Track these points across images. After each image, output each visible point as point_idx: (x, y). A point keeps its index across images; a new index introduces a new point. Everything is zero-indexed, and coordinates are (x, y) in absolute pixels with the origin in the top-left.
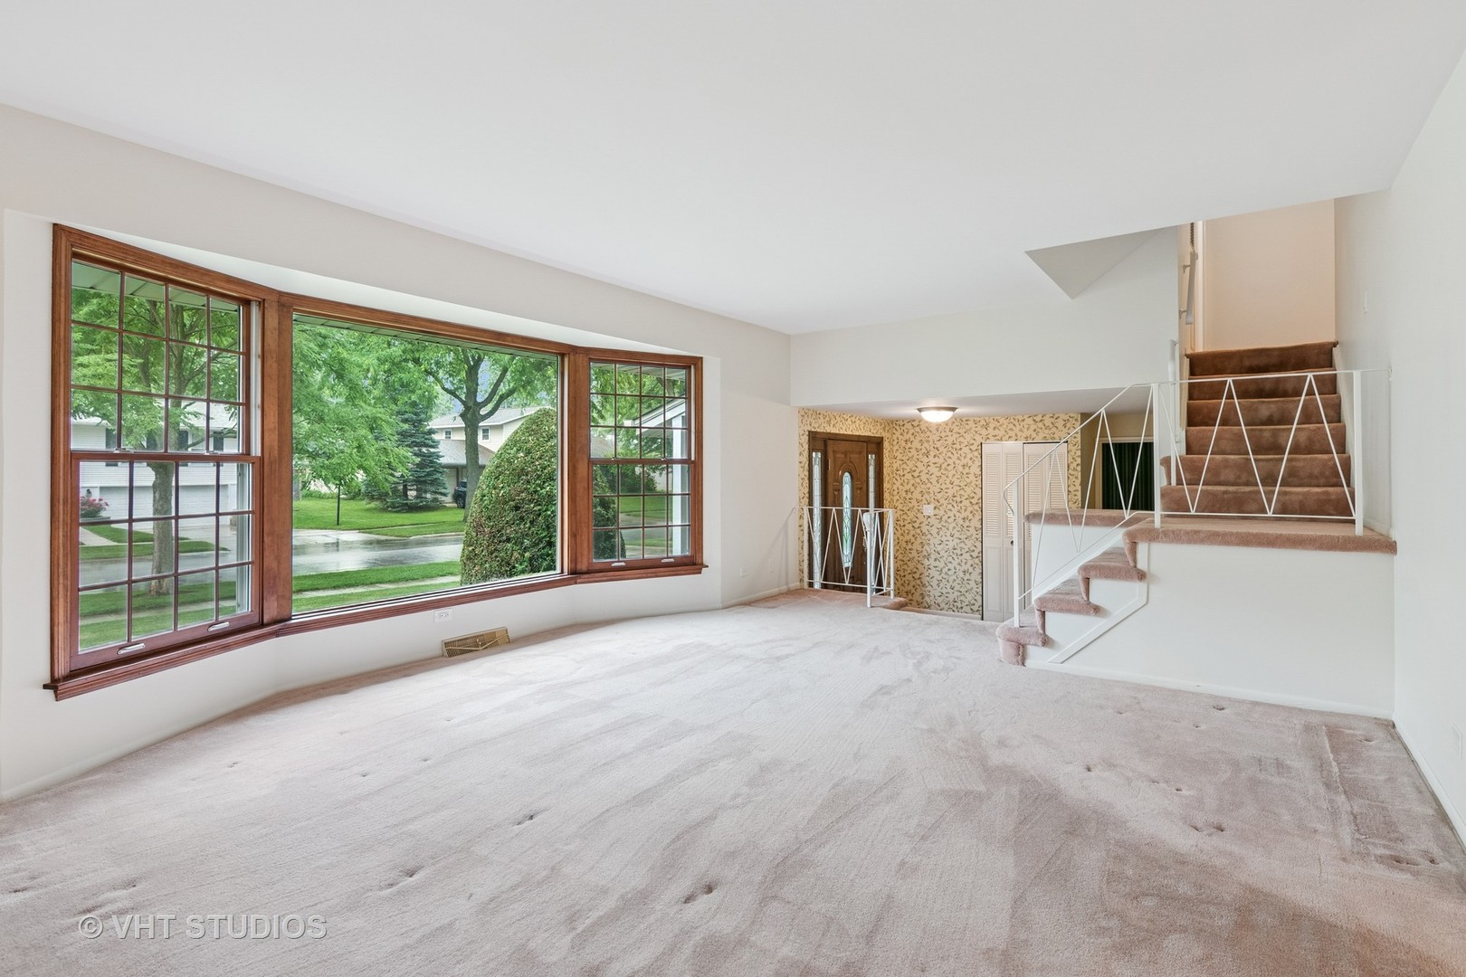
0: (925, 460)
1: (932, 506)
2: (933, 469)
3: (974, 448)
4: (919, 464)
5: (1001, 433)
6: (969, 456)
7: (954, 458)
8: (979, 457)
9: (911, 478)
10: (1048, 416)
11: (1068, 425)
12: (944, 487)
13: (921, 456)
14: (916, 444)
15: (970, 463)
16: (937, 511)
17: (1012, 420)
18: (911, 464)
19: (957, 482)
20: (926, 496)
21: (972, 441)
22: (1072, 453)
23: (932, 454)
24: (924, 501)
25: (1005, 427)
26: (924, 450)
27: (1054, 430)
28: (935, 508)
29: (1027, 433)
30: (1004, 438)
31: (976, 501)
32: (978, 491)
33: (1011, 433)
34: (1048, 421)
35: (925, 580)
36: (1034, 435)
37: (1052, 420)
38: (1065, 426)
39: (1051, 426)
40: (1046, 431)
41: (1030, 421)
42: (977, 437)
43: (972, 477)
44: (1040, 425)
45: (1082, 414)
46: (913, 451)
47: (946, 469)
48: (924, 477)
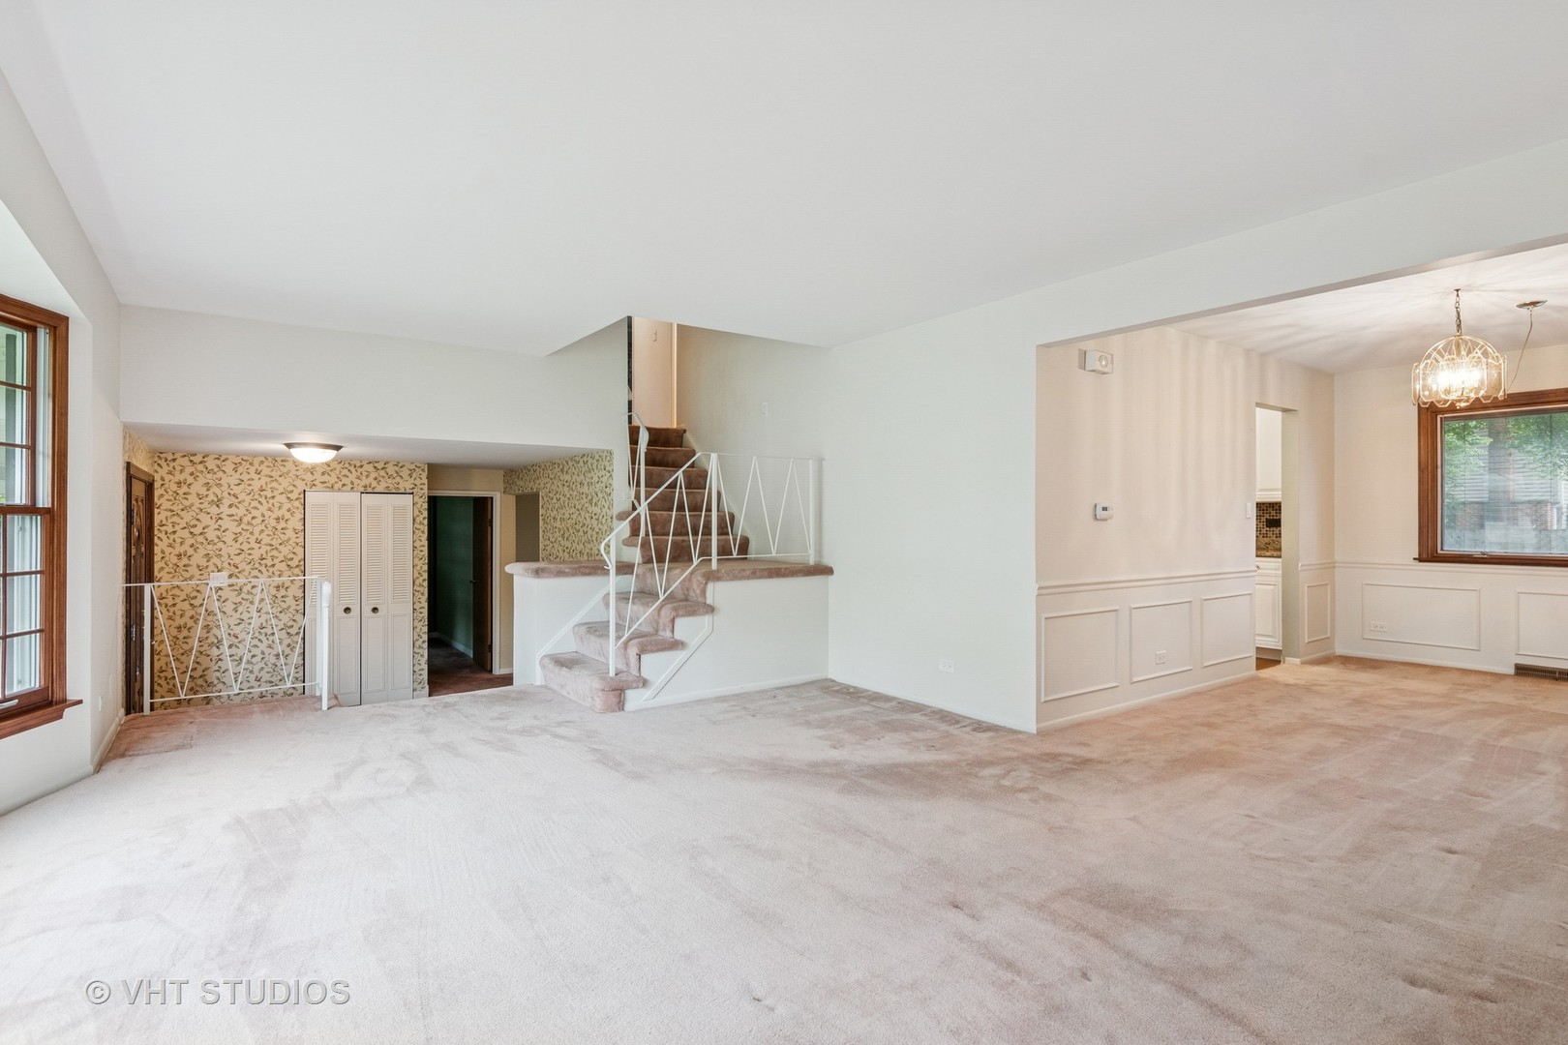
0: (214, 510)
1: (225, 574)
2: (226, 523)
3: (293, 496)
4: (202, 516)
5: (333, 479)
6: (287, 506)
7: (263, 509)
8: (301, 508)
9: (189, 535)
10: (392, 463)
11: (414, 475)
12: (245, 547)
13: (206, 505)
14: (198, 487)
15: (288, 515)
16: (234, 580)
17: (347, 465)
18: (187, 516)
19: (266, 540)
20: (215, 560)
21: (291, 488)
22: (419, 506)
23: (226, 502)
24: (212, 567)
25: (337, 472)
26: (212, 497)
27: (398, 479)
28: (230, 576)
29: (365, 481)
30: (336, 487)
31: (297, 563)
32: (299, 551)
33: (345, 480)
34: (391, 470)
35: (212, 677)
36: (374, 484)
37: (396, 468)
38: (410, 476)
39: (395, 475)
40: (390, 481)
41: (370, 468)
42: (298, 483)
43: (290, 533)
44: (382, 473)
45: (428, 464)
46: (193, 498)
47: (249, 523)
48: (211, 535)
